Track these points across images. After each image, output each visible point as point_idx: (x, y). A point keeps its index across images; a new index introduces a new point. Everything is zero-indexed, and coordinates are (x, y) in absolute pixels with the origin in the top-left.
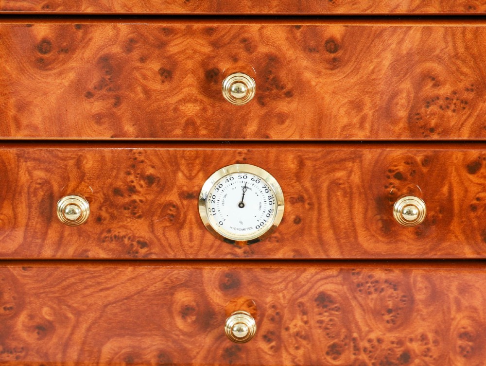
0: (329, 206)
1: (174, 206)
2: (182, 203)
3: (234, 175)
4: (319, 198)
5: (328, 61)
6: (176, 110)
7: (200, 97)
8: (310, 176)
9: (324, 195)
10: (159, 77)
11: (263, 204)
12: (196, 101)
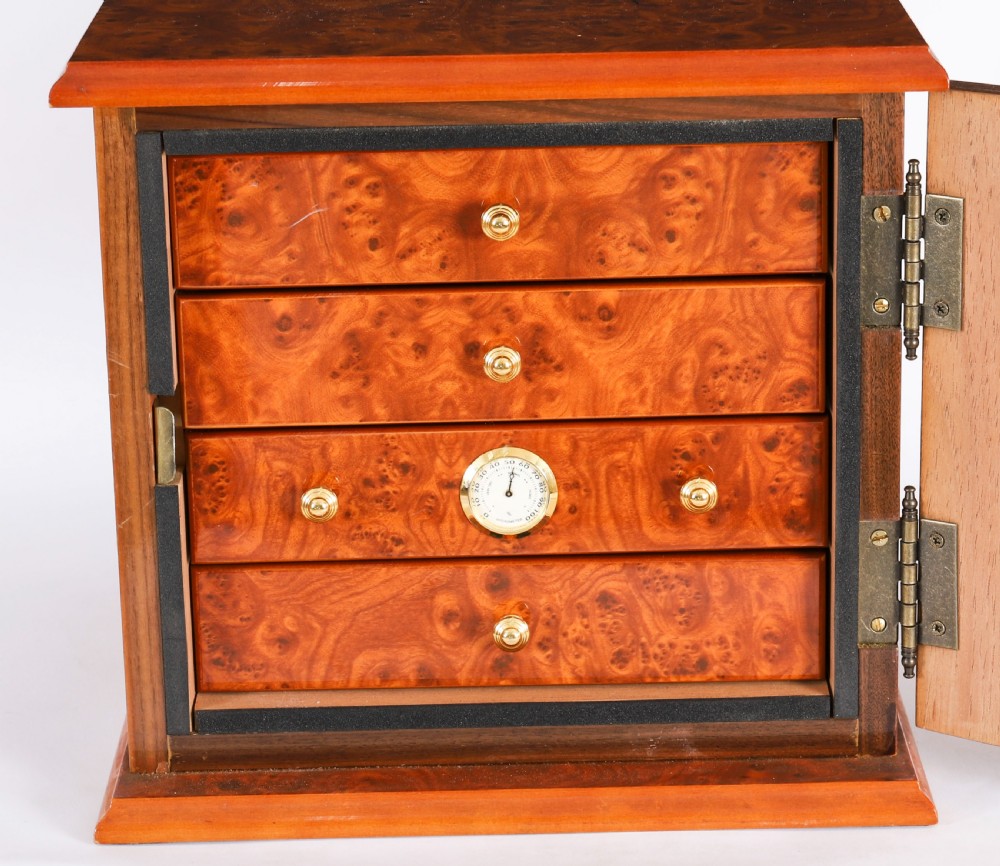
0: (609, 492)
1: (432, 497)
2: (441, 493)
3: (499, 461)
4: (597, 484)
5: (601, 330)
6: (432, 388)
7: (459, 373)
8: (585, 459)
9: (602, 480)
10: (413, 353)
11: (533, 492)
12: (454, 378)
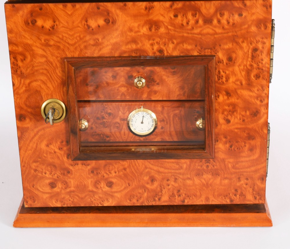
1: (118, 123)
2: (121, 122)
4: (170, 120)
5: (171, 72)
6: (118, 90)
7: (126, 85)
8: (166, 112)
10: (112, 78)
11: (150, 122)
12: (125, 86)
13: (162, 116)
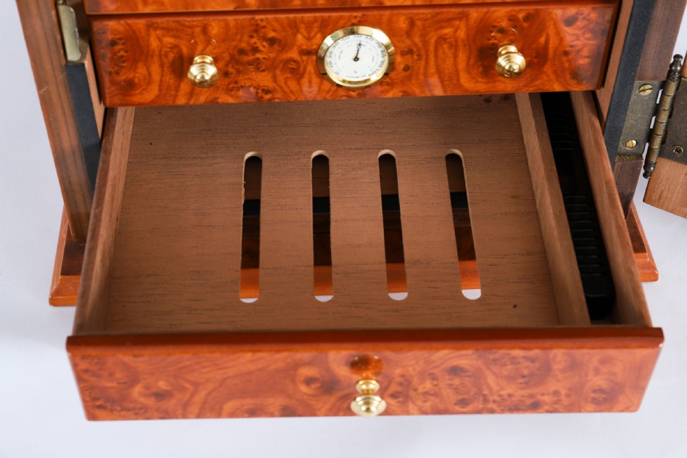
0: (436, 56)
1: (294, 61)
2: (302, 58)
4: (427, 51)
8: (419, 33)
9: (432, 48)
11: (376, 57)
13: (408, 42)
